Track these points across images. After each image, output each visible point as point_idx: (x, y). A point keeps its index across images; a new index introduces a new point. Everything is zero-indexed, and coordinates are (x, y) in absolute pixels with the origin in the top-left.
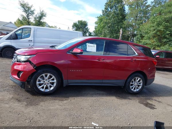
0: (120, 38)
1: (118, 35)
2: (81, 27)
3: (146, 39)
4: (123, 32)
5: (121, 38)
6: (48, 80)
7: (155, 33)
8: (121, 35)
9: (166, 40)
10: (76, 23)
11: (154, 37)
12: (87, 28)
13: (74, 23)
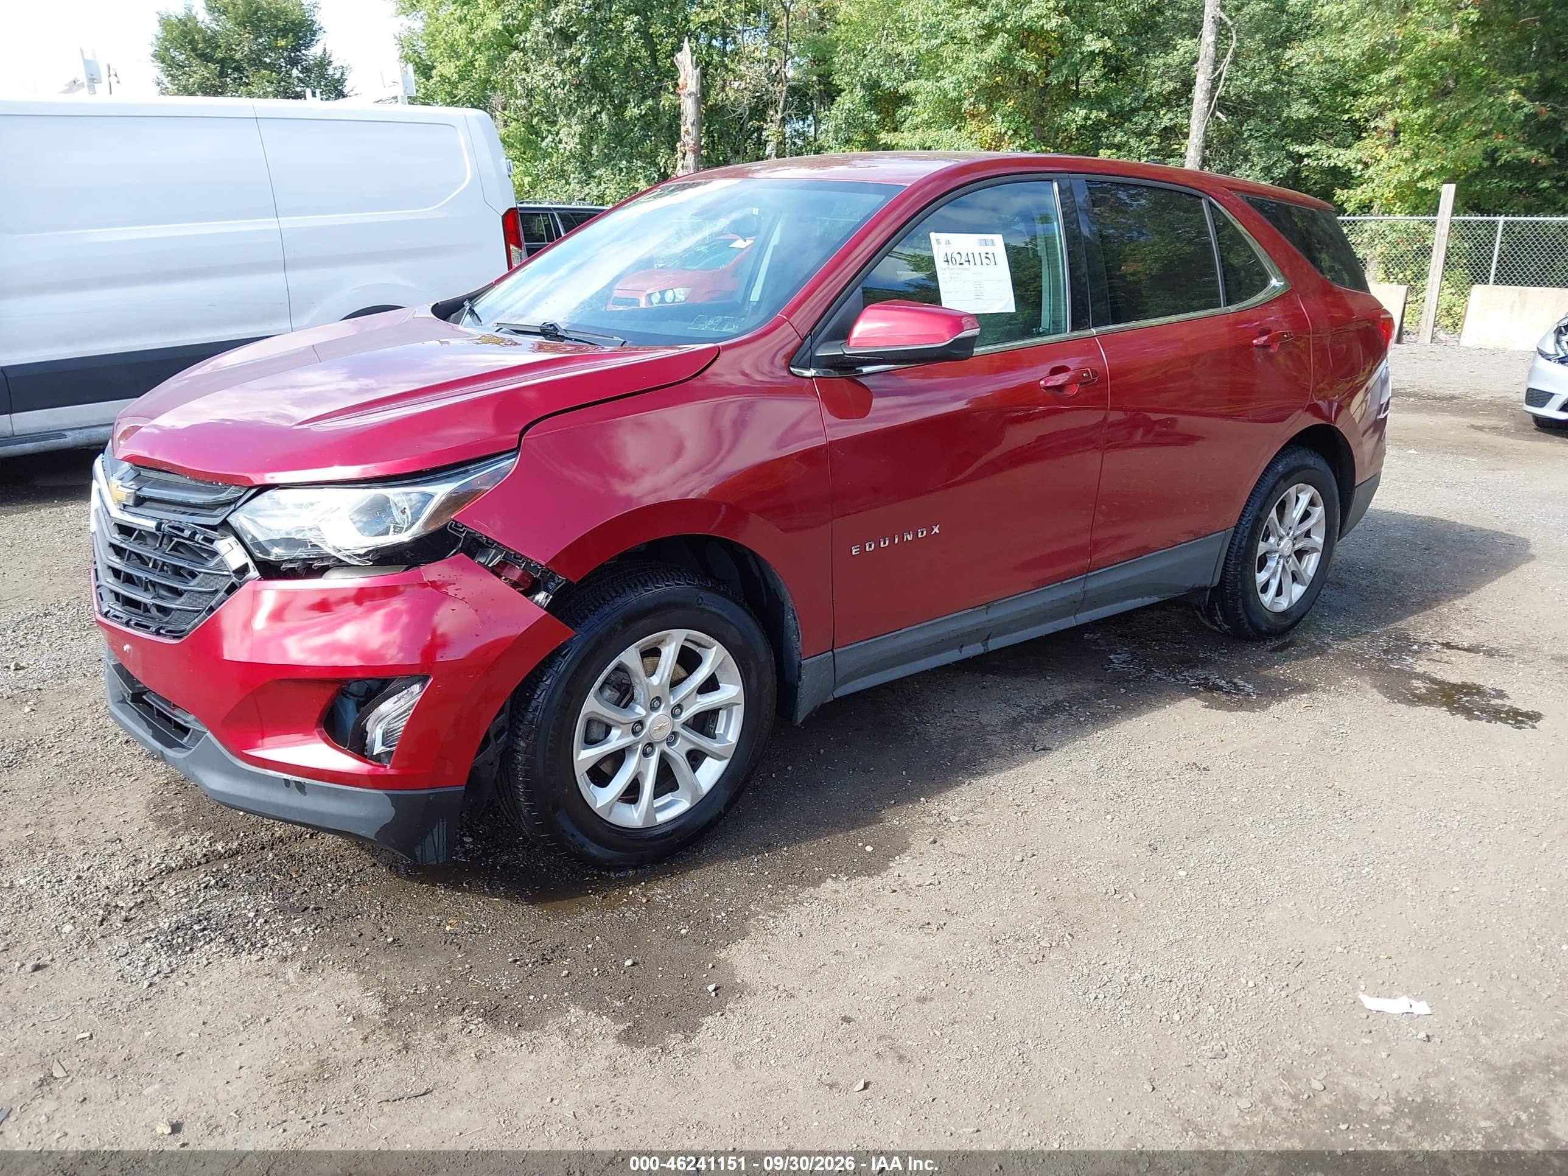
0: (685, 138)
1: (666, 101)
2: (256, 61)
3: (928, 124)
4: (704, 75)
5: (693, 131)
6: (673, 702)
7: (1004, 64)
8: (689, 108)
9: (1087, 118)
10: (191, 18)
11: (992, 95)
12: (323, 63)
13: (166, 23)
